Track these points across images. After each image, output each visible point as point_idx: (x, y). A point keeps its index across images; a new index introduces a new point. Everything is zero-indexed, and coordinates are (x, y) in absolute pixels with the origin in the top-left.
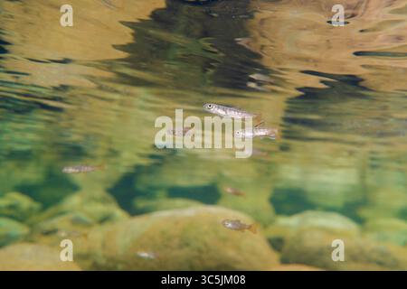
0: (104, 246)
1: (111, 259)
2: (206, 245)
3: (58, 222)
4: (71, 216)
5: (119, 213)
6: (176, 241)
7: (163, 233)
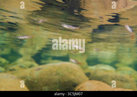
0: (30, 74)
1: (33, 79)
2: (64, 74)
3: (15, 67)
4: (19, 65)
5: (36, 65)
6: (55, 73)
7: (50, 70)
